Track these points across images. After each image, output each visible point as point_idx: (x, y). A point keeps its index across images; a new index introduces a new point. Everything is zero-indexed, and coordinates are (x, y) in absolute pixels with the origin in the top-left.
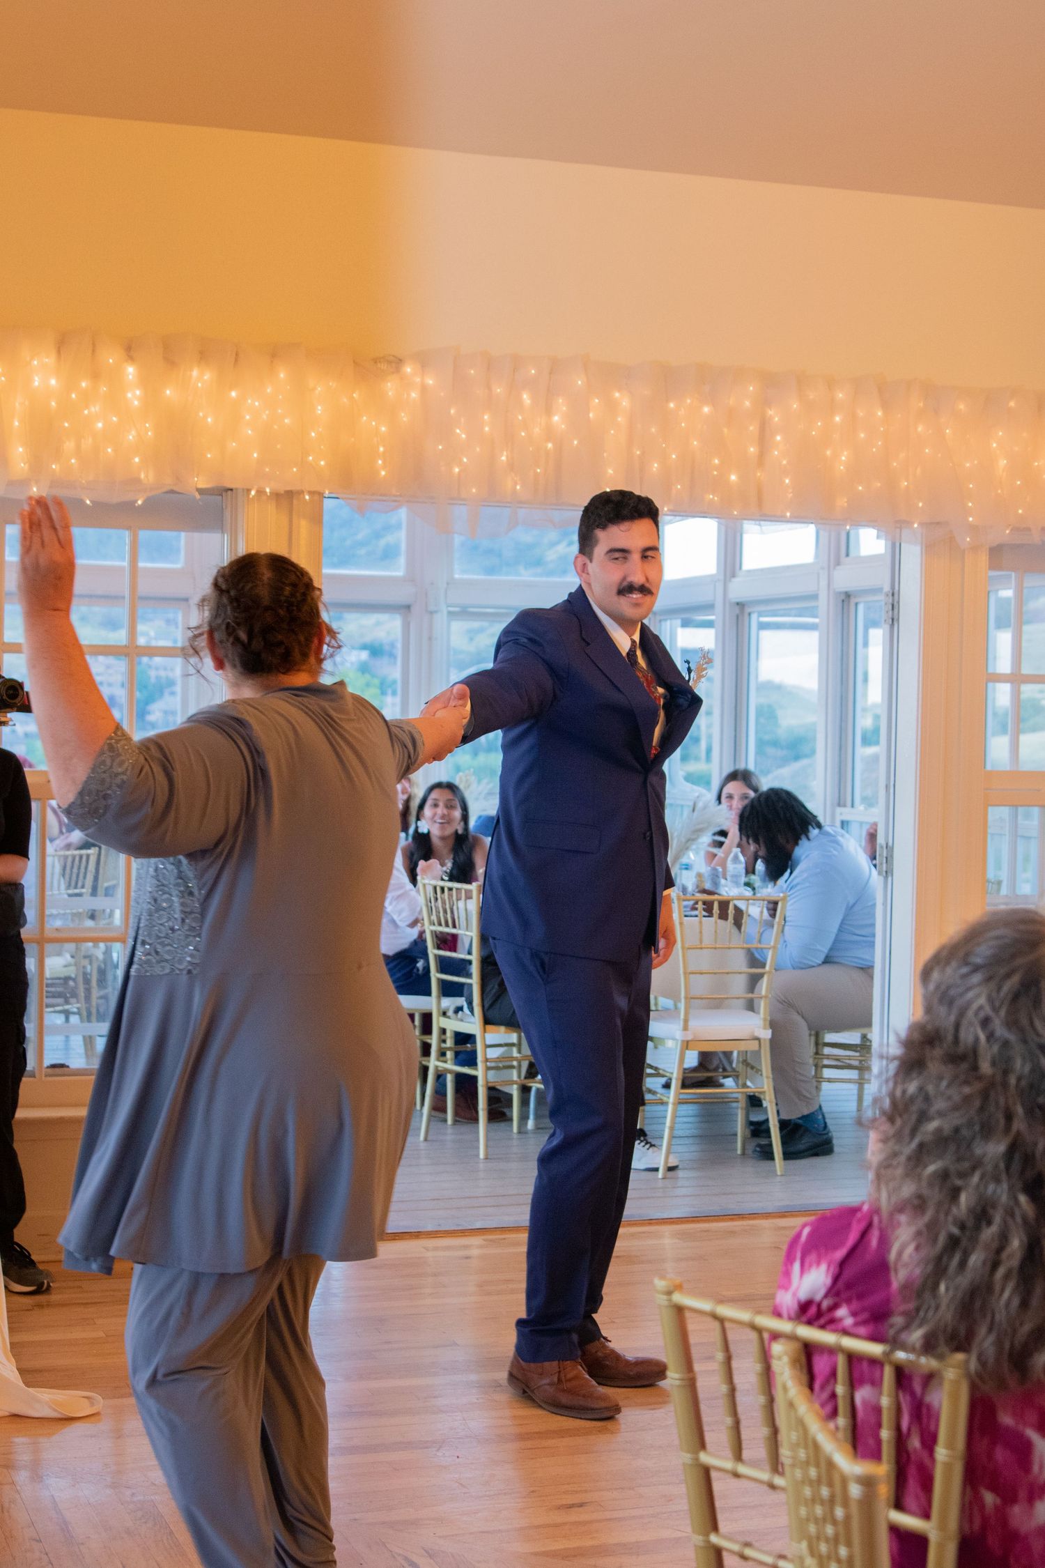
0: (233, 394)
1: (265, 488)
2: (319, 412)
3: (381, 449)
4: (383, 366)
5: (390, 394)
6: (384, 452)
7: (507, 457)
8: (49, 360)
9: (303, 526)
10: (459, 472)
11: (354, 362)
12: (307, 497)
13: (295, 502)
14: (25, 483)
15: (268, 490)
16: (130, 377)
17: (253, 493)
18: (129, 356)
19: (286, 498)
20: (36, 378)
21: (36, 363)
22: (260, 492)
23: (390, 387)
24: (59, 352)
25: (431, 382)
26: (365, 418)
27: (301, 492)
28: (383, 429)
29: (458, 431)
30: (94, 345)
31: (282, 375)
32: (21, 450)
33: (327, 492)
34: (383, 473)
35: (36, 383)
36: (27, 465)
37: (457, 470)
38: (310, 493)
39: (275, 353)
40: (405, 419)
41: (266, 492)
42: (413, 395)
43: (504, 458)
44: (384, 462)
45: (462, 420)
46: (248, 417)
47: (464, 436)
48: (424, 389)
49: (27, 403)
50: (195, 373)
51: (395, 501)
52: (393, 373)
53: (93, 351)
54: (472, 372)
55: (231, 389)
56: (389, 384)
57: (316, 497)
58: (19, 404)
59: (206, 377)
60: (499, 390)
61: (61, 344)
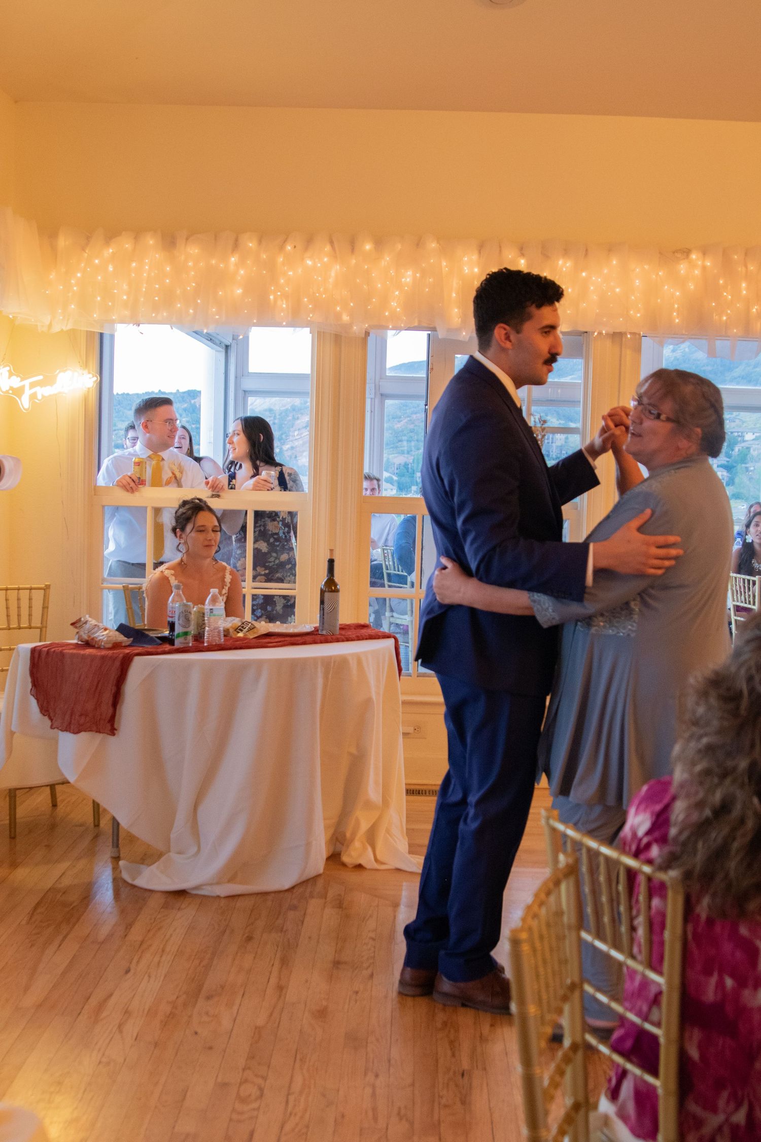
0: (584, 274)
1: (602, 331)
2: (638, 284)
3: (676, 306)
4: (679, 255)
5: (682, 272)
6: (678, 307)
7: (757, 309)
8: (475, 257)
9: (628, 354)
10: (727, 320)
11: (660, 253)
12: (629, 336)
13: (624, 339)
14: (458, 330)
15: (604, 332)
16: (523, 266)
17: (596, 334)
18: (521, 253)
19: (617, 336)
20: (466, 268)
21: (466, 259)
22: (600, 333)
23: (682, 268)
24: (480, 252)
25: (709, 264)
26: (666, 287)
27: (625, 334)
28: (678, 293)
29: (725, 294)
30: (500, 247)
31: (614, 262)
32: (456, 310)
33: (642, 333)
34: (677, 321)
35: (467, 271)
36: (460, 319)
37: (725, 318)
38: (630, 333)
39: (611, 248)
40: (692, 287)
41: (602, 334)
42: (696, 272)
43: (754, 310)
44: (678, 314)
45: (729, 287)
46: (592, 288)
47: (730, 297)
48: (704, 268)
49: (460, 282)
50: (560, 262)
51: (681, 338)
52: (684, 259)
53: (500, 251)
54: (736, 257)
55: (582, 271)
56: (682, 266)
57: (637, 336)
58: (455, 283)
59: (568, 265)
60: (752, 268)
61: (481, 248)
